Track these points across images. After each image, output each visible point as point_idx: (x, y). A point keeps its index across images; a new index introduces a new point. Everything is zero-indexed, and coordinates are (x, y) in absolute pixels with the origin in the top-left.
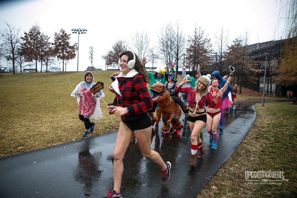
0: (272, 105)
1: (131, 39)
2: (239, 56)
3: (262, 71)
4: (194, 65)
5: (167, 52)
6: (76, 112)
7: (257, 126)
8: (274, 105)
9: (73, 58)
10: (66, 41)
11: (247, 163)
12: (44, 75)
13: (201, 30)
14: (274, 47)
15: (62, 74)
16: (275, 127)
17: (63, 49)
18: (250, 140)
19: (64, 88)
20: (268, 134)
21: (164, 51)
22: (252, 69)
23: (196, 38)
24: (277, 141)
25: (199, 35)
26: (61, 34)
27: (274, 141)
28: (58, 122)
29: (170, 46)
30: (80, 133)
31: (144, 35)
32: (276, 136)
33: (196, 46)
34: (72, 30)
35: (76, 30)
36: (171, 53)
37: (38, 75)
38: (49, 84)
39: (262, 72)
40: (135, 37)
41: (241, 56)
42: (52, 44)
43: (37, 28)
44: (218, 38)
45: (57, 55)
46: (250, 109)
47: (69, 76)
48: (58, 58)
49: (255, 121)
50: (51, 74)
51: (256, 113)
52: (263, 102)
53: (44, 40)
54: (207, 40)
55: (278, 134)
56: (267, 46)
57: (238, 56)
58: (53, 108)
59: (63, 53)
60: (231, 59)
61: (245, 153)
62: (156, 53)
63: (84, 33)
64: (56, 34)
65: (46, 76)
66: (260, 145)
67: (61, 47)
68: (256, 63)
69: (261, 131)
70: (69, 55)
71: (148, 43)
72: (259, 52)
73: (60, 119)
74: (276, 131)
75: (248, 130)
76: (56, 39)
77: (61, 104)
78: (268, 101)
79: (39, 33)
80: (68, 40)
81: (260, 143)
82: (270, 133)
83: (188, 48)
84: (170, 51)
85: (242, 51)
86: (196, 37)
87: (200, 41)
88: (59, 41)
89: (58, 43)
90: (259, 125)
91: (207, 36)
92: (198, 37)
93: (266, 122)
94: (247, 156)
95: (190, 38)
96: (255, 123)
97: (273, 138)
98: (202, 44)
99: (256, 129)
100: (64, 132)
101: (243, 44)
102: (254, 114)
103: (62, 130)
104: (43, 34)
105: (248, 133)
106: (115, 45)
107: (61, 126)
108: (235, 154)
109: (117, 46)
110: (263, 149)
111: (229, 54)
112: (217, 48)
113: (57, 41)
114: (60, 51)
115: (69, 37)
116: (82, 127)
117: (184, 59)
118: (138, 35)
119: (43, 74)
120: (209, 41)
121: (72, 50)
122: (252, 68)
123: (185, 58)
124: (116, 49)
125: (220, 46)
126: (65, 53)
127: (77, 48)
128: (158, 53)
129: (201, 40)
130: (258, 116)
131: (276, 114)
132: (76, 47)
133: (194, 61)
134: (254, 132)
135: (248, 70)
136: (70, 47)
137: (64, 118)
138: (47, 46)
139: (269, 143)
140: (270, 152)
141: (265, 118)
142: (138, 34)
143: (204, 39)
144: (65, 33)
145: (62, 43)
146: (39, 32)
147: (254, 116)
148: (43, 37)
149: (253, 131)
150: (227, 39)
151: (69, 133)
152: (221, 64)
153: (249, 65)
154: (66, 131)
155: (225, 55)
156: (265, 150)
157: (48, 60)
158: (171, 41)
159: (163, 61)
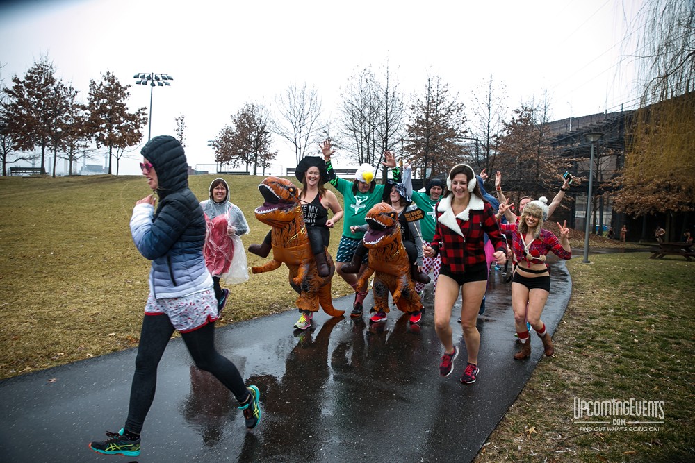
0: (606, 260)
1: (277, 100)
2: (529, 146)
3: (581, 179)
4: (426, 165)
5: (361, 133)
6: (122, 277)
7: (576, 312)
8: (610, 259)
9: (136, 144)
10: (119, 102)
11: (560, 420)
12: (60, 183)
13: (443, 83)
14: (606, 126)
15: (106, 180)
16: (621, 315)
17: (110, 122)
18: (563, 353)
19: (107, 215)
20: (605, 334)
21: (355, 131)
22: (558, 176)
23: (431, 101)
24: (630, 353)
25: (438, 95)
26: (106, 83)
27: (624, 355)
28: (61, 302)
29: (368, 118)
30: (113, 334)
31: (307, 92)
32: (626, 340)
33: (430, 120)
34: (136, 77)
35: (146, 76)
36: (371, 136)
37: (45, 183)
38: (69, 204)
39: (582, 182)
40: (285, 95)
41: (535, 144)
42: (84, 108)
43: (47, 68)
44: (481, 100)
45: (96, 136)
46: (556, 269)
47: (122, 187)
48: (97, 143)
49: (571, 300)
50: (79, 181)
51: (572, 280)
52: (585, 253)
53: (64, 97)
54: (456, 107)
55: (630, 334)
56: (591, 125)
57: (527, 145)
58: (62, 267)
59: (110, 130)
60: (511, 152)
61: (551, 391)
62: (336, 135)
63: (164, 84)
64: (94, 83)
65: (65, 186)
66: (590, 367)
67: (107, 115)
68: (566, 162)
69: (587, 326)
70: (125, 136)
71: (317, 111)
72: (573, 136)
73: (71, 294)
74: (625, 328)
75: (556, 325)
76: (93, 97)
77: (88, 255)
78: (597, 251)
79: (52, 81)
80: (122, 99)
81: (589, 361)
82: (611, 330)
83: (411, 125)
84: (368, 130)
85: (535, 134)
86: (431, 98)
87: (439, 108)
88: (101, 101)
89: (99, 107)
90: (580, 310)
91: (455, 96)
92: (435, 100)
93: (596, 303)
94: (558, 400)
95: (416, 102)
96: (571, 306)
97: (618, 346)
98: (444, 116)
99: (574, 322)
100: (68, 332)
101: (538, 119)
102: (566, 281)
103: (67, 325)
104: (62, 83)
105: (556, 331)
106: (240, 115)
107: (68, 315)
108: (527, 395)
109: (245, 117)
110: (597, 378)
111: (506, 139)
112: (478, 125)
113: (95, 100)
114: (104, 126)
115: (126, 92)
116: (124, 317)
117: (402, 150)
118: (294, 91)
119: (59, 180)
120: (459, 109)
121: (133, 123)
122: (560, 173)
123: (403, 147)
124: (240, 124)
125: (485, 121)
126: (116, 132)
127: (144, 119)
128: (340, 135)
129: (442, 106)
130: (576, 288)
131: (619, 282)
132: (142, 117)
133: (425, 154)
134: (571, 329)
135: (548, 177)
136: (128, 117)
137: (83, 291)
138: (70, 112)
139: (611, 360)
140: (616, 388)
141: (593, 292)
142: (293, 89)
143: (448, 105)
144: (116, 81)
145: (108, 107)
146: (50, 77)
147: (568, 287)
148: (61, 91)
149: (569, 326)
150: (501, 105)
151: (81, 334)
152: (488, 162)
153: (552, 167)
154: (74, 329)
155: (498, 143)
156: (602, 380)
157: (72, 147)
158: (371, 108)
159: (351, 154)
